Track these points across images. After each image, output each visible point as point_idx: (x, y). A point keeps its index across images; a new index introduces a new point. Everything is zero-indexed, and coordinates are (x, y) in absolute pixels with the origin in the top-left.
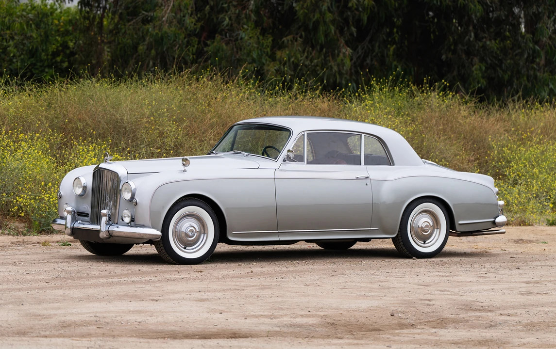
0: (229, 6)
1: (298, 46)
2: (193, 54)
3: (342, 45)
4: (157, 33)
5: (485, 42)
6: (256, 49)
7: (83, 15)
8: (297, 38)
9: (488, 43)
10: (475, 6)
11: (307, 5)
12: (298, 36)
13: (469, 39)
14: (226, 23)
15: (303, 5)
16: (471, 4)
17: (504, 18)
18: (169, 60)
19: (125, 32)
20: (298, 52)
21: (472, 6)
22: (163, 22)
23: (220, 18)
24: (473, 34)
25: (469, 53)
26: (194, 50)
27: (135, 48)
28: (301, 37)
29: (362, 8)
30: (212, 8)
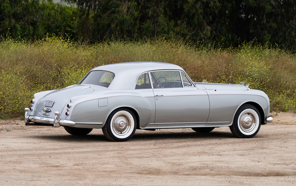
0: (151, 5)
1: (184, 25)
2: (137, 29)
3: (205, 25)
4: (121, 19)
5: (271, 24)
6: (166, 27)
7: (79, 9)
8: (184, 21)
9: (272, 24)
10: (268, 6)
11: (190, 6)
12: (184, 20)
13: (264, 23)
14: (150, 14)
15: (187, 5)
16: (266, 6)
17: (279, 12)
18: (125, 31)
19: (104, 18)
20: (184, 28)
21: (267, 7)
22: (124, 13)
23: (147, 11)
24: (265, 20)
25: (262, 29)
26: (138, 27)
27: (109, 25)
28: (186, 21)
29: (215, 7)
30: (142, 6)
